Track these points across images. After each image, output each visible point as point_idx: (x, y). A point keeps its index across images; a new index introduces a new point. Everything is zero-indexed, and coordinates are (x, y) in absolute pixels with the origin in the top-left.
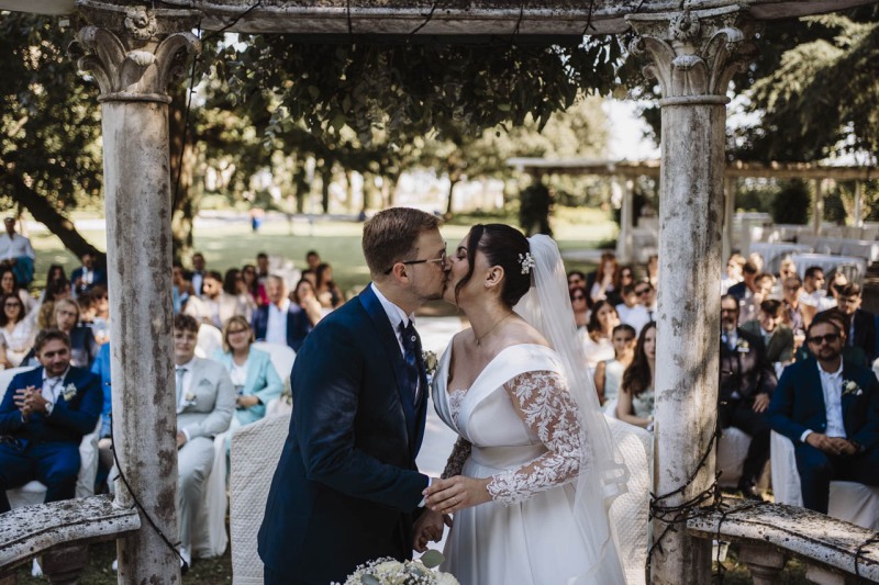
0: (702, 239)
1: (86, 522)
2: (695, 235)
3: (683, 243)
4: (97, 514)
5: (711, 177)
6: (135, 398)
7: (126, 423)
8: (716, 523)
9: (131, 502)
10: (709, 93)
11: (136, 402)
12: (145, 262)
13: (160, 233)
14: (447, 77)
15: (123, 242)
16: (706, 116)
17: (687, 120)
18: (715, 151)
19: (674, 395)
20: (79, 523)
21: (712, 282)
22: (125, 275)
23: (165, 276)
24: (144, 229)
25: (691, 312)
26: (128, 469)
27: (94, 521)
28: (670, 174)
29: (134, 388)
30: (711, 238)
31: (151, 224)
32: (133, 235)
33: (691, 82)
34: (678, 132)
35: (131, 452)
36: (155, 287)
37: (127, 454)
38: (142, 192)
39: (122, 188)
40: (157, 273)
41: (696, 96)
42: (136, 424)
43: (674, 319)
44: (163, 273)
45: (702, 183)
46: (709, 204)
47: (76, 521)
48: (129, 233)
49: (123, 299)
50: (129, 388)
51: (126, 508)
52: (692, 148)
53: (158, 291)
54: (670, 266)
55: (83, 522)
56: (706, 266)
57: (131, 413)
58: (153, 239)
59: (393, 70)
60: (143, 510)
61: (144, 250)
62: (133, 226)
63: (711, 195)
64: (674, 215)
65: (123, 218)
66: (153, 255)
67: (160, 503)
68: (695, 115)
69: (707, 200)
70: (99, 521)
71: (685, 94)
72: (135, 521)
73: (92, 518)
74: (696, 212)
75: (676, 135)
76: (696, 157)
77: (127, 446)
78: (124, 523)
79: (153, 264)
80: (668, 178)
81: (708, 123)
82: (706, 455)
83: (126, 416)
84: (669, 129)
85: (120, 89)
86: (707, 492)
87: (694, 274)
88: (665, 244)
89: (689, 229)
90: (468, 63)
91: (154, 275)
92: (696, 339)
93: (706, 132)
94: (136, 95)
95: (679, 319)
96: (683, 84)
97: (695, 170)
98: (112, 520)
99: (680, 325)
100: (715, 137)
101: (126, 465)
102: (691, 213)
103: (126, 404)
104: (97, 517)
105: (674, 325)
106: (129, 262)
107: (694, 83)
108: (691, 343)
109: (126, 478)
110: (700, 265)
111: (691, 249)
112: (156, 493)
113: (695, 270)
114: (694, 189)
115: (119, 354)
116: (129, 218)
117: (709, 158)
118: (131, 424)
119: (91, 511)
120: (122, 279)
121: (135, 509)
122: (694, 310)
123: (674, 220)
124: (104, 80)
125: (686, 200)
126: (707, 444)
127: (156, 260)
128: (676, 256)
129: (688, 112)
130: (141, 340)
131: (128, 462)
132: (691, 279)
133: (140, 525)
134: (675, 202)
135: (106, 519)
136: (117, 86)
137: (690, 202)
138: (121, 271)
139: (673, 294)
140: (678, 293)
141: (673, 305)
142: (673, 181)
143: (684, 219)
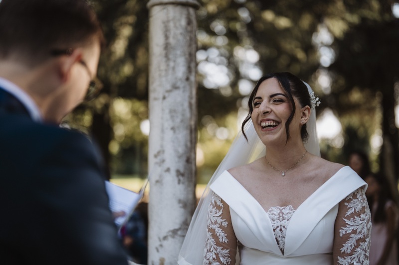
2: (190, 104)
3: (184, 110)
17: (184, 16)
19: (179, 233)
28: (171, 56)
34: (178, 24)
43: (178, 171)
52: (188, 38)
64: (176, 88)
68: (189, 14)
74: (191, 87)
75: (175, 27)
88: (167, 111)
89: (187, 99)
95: (182, 170)
97: (190, 54)
99: (183, 175)
102: (188, 88)
105: (178, 176)
111: (188, 114)
113: (191, 131)
114: (189, 69)
122: (191, 163)
123: (176, 92)
125: (185, 77)
128: (178, 120)
132: (189, 138)
134: (176, 78)
137: (188, 79)
139: (176, 151)
140: (181, 150)
141: (177, 159)
142: (174, 61)
143: (184, 91)
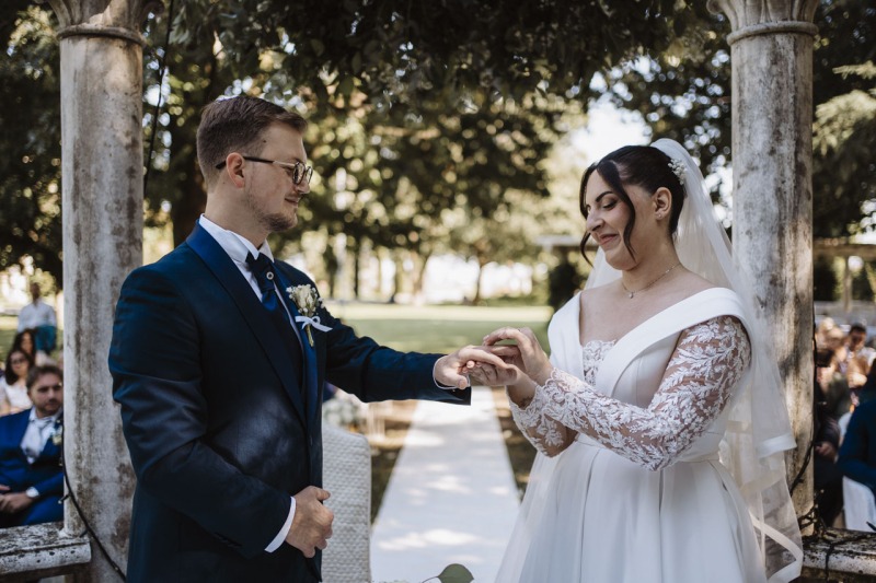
0: (789, 196)
1: (21, 553)
2: (779, 192)
3: (765, 203)
4: (37, 544)
5: (797, 120)
6: (91, 398)
7: (79, 428)
8: (823, 556)
9: (82, 529)
10: (792, 19)
11: (91, 402)
12: (106, 229)
13: (127, 195)
14: (474, 34)
15: (80, 205)
16: (789, 47)
17: (766, 52)
18: (801, 90)
20: (10, 554)
21: (803, 251)
22: (82, 244)
23: (132, 248)
24: (107, 188)
25: (779, 288)
26: (80, 486)
27: (31, 551)
28: (745, 121)
29: (89, 385)
30: (800, 196)
31: (116, 183)
32: (92, 196)
33: (769, 6)
34: (754, 68)
35: (83, 464)
36: (118, 260)
37: (78, 468)
38: (105, 144)
39: (81, 138)
40: (122, 243)
41: (775, 22)
42: (91, 429)
43: (756, 298)
44: (130, 244)
45: (787, 128)
46: (796, 153)
47: (6, 551)
48: (87, 194)
49: (79, 274)
50: (84, 385)
51: (75, 536)
52: (773, 86)
53: (123, 265)
54: (748, 232)
55: (16, 552)
56: (795, 230)
57: (85, 416)
58: (117, 202)
59: (411, 23)
60: (96, 539)
61: (106, 214)
62: (94, 185)
63: (798, 143)
64: (753, 169)
65: (81, 175)
66: (117, 221)
67: (118, 530)
68: (775, 45)
69: (793, 149)
70: (37, 551)
71: (762, 21)
72: (84, 552)
73: (28, 548)
74: (780, 164)
75: (752, 73)
76: (778, 96)
77: (79, 457)
78: (69, 554)
79: (117, 232)
80: (743, 126)
81: (792, 55)
82: (803, 470)
83: (78, 420)
84: (742, 66)
85: (81, 22)
86: (806, 517)
87: (780, 240)
88: (742, 206)
89: (772, 184)
90: (497, 13)
91: (119, 246)
92: (785, 321)
93: (790, 66)
94: (100, 27)
95: (763, 297)
96: (759, 9)
97: (778, 112)
98: (55, 551)
99: (764, 304)
100: (801, 72)
101: (78, 482)
102: (774, 166)
103: (80, 405)
104: (35, 547)
105: (756, 306)
106: (88, 228)
107: (774, 8)
108: (778, 326)
109: (77, 498)
110: (788, 229)
111: (775, 209)
112: (114, 518)
113: (781, 235)
114: (777, 135)
115: (73, 343)
116: (88, 176)
117: (795, 98)
118: (84, 428)
119: (31, 540)
120: (79, 250)
121: (86, 538)
122: (781, 285)
123: (753, 175)
124: (62, 12)
125: (768, 150)
126: (803, 455)
127: (121, 227)
128: (756, 219)
129: (767, 44)
130: (99, 325)
131: (80, 478)
132: (777, 247)
133: (90, 557)
134: (753, 154)
135: (46, 549)
136: (77, 17)
137: (772, 152)
138: (78, 240)
139: (754, 267)
140: (761, 265)
141: (754, 280)
142: (750, 128)
143: (765, 173)
